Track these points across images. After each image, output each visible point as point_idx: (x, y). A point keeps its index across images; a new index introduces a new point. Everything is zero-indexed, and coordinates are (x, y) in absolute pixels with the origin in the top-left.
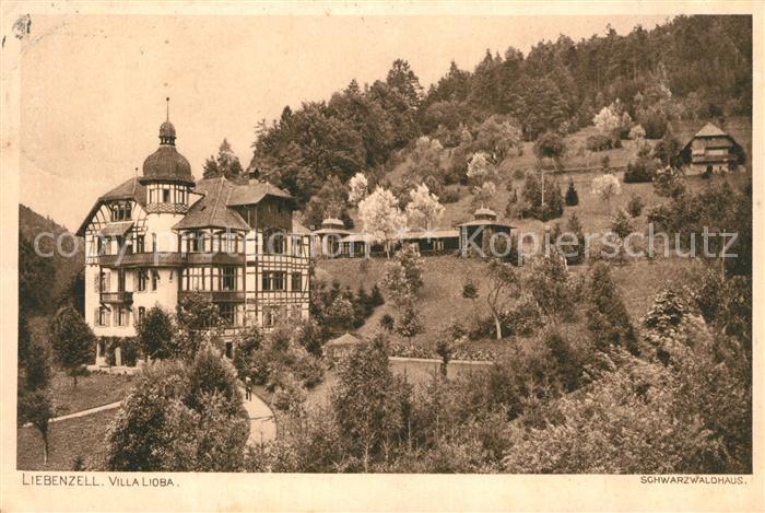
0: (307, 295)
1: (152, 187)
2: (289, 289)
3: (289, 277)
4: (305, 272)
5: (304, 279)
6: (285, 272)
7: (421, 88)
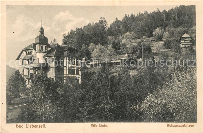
0: (80, 76)
1: (38, 45)
2: (76, 74)
3: (76, 71)
4: (80, 70)
5: (79, 71)
6: (74, 69)
7: (108, 25)
